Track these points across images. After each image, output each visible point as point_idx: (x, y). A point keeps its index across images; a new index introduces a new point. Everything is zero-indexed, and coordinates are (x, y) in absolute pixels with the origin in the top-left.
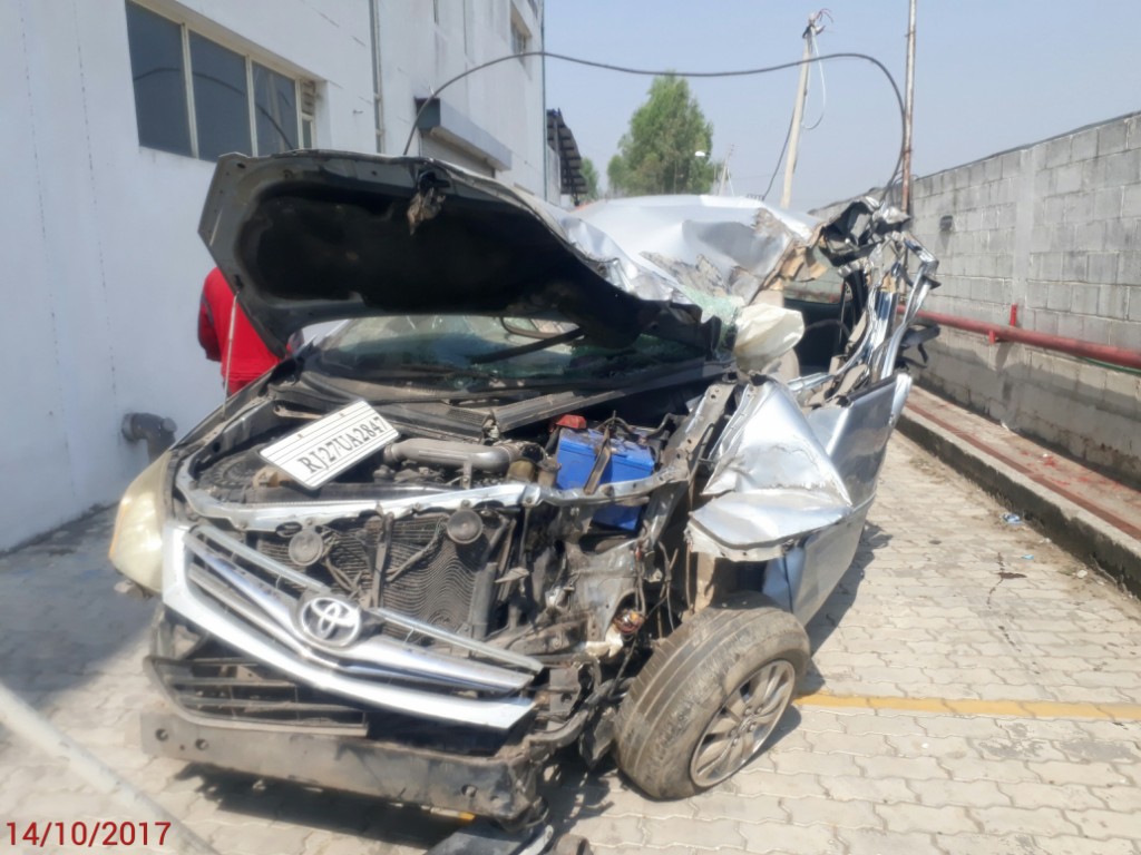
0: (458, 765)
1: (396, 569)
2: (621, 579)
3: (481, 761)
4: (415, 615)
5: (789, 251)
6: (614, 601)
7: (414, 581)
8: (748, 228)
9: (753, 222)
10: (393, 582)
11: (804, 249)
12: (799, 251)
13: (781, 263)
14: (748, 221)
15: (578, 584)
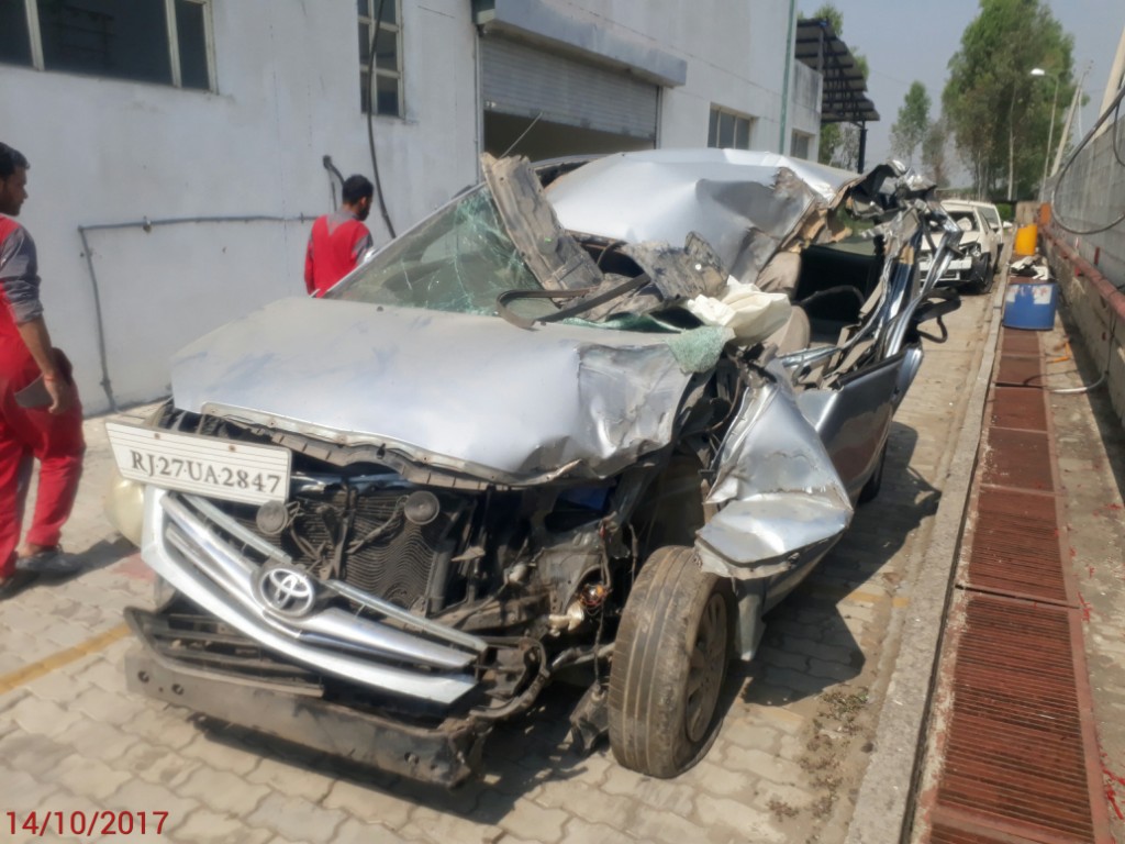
0: (402, 734)
1: (357, 543)
2: (585, 556)
3: (422, 732)
4: (371, 590)
5: (810, 212)
6: (576, 578)
7: (374, 555)
8: (766, 188)
9: (773, 183)
10: (354, 554)
11: (825, 211)
12: (822, 213)
13: (800, 225)
14: (767, 181)
15: (541, 561)
